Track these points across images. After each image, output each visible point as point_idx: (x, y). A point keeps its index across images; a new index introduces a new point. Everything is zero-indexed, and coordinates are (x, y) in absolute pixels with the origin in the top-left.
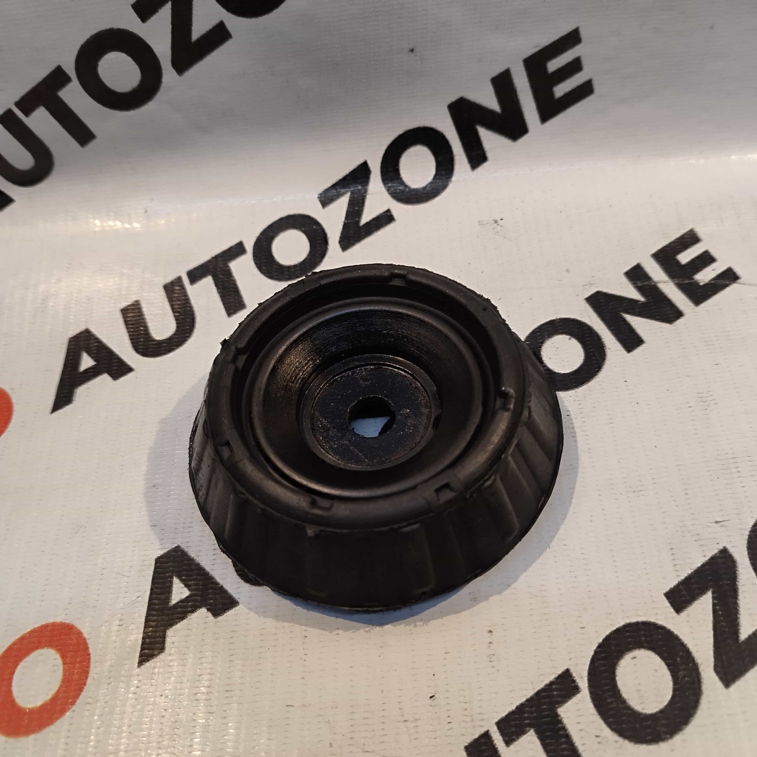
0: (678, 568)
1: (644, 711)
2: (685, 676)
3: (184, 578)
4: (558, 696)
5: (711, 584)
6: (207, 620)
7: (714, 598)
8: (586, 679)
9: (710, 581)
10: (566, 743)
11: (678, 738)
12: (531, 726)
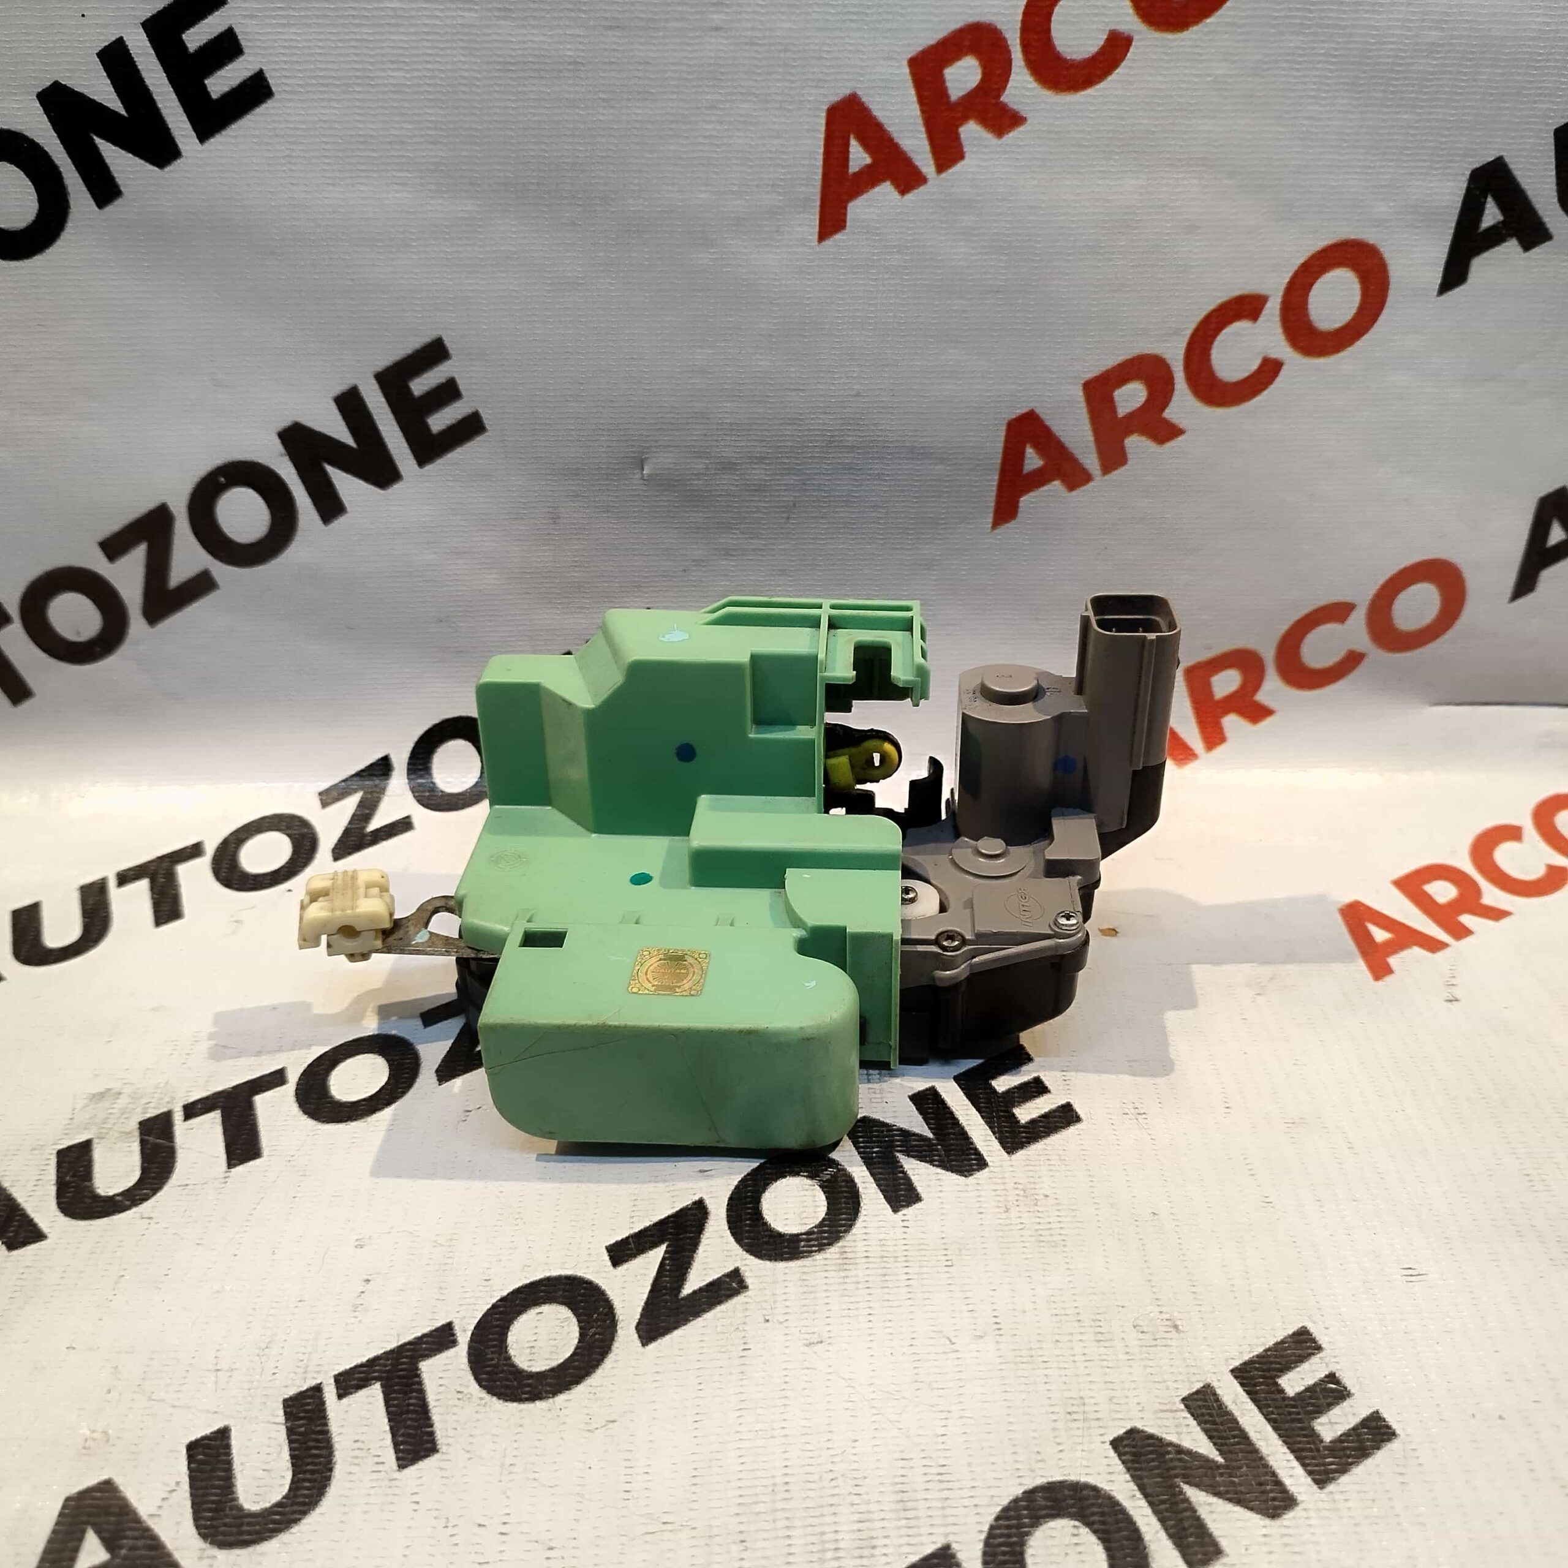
0: (635, 1219)
1: (529, 1369)
2: (595, 1334)
4: (425, 1349)
5: (669, 1237)
7: (666, 1252)
8: (469, 1333)
9: (671, 1234)
10: (416, 1398)
11: (561, 1398)
12: (377, 1379)
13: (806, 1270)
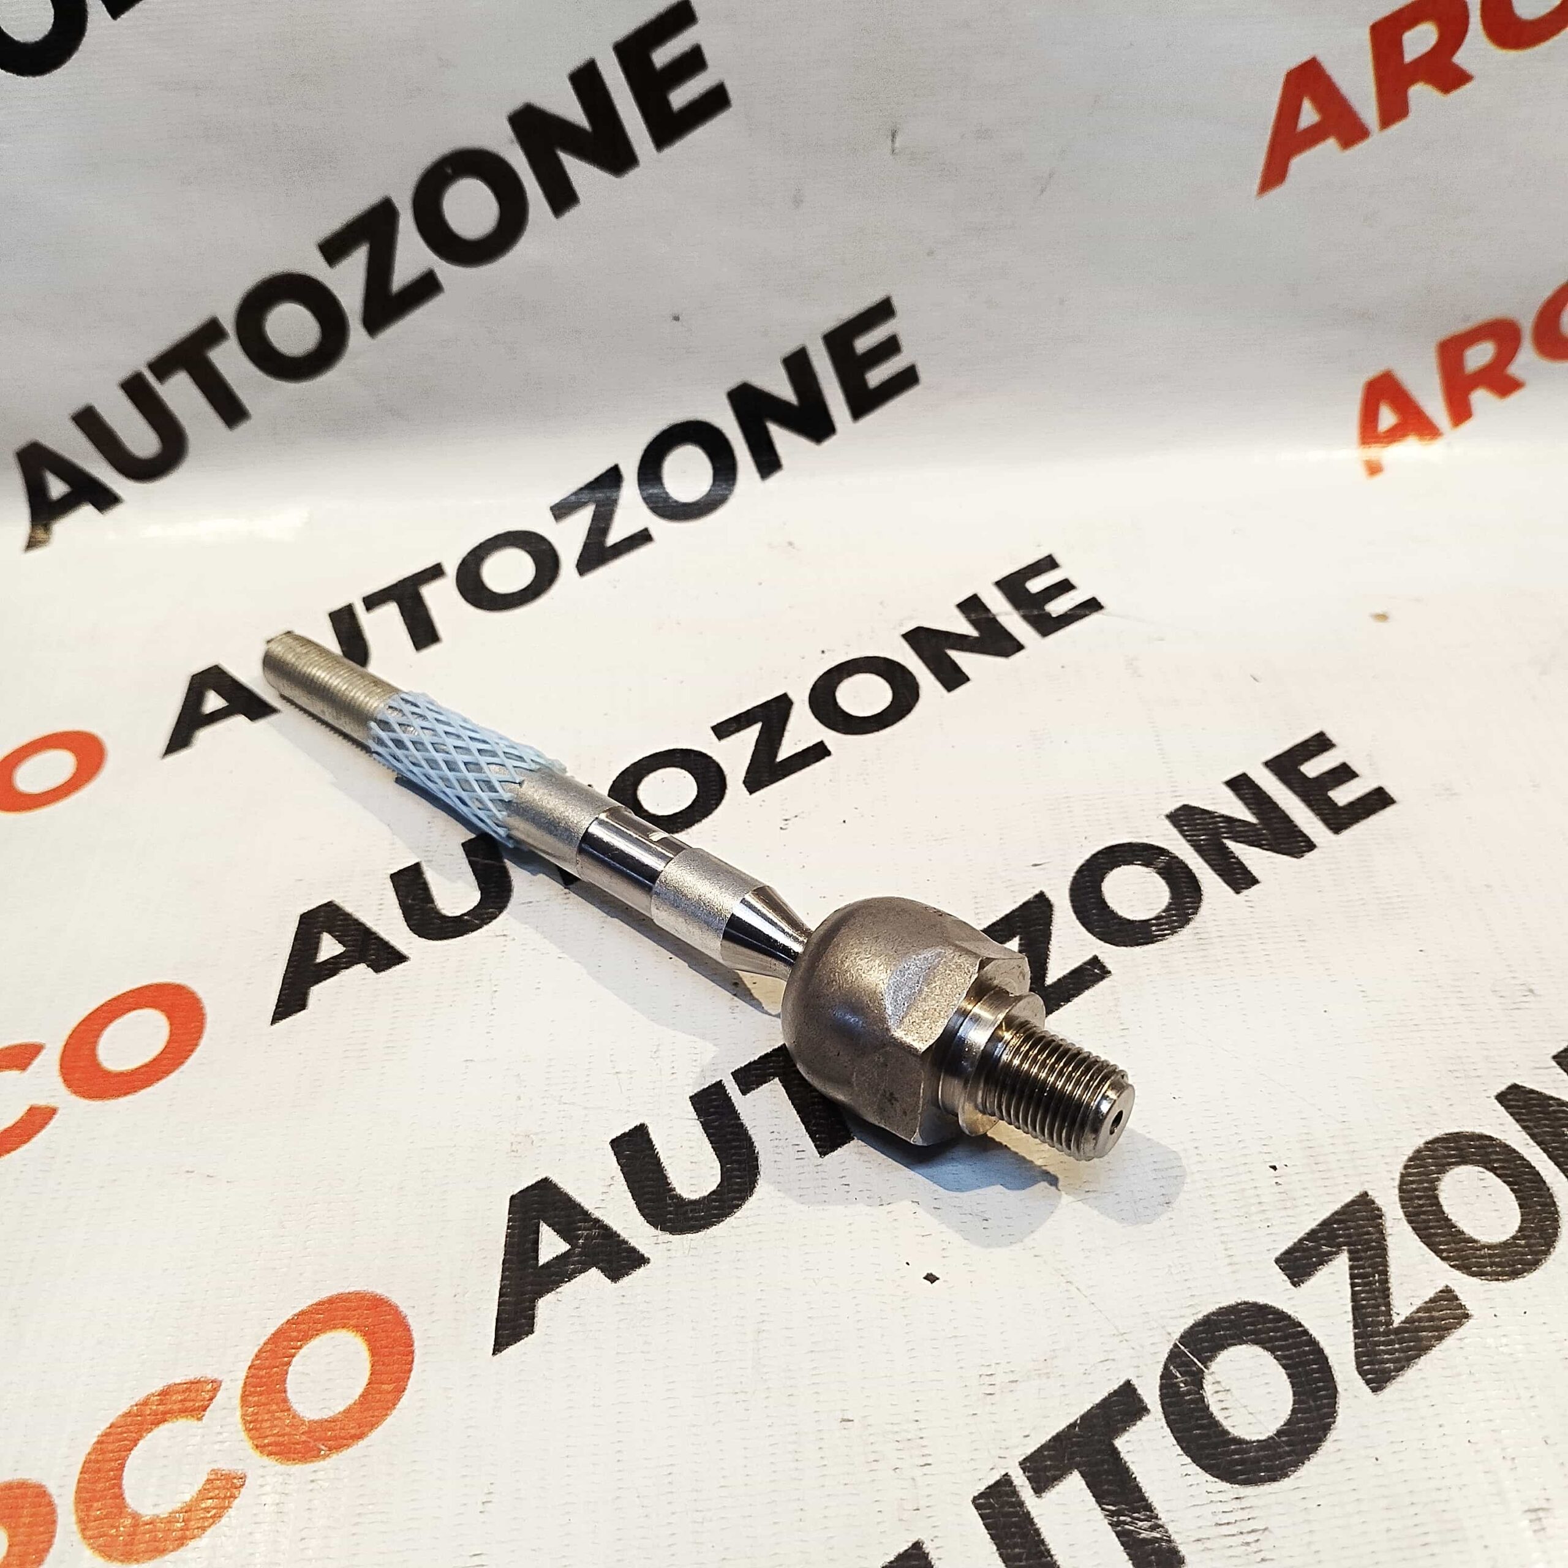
3: (337, 934)
5: (1019, 930)
6: (367, 976)
7: (1022, 943)
9: (1020, 927)
12: (775, 1075)
13: (1164, 952)
